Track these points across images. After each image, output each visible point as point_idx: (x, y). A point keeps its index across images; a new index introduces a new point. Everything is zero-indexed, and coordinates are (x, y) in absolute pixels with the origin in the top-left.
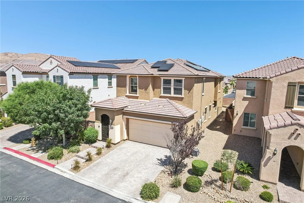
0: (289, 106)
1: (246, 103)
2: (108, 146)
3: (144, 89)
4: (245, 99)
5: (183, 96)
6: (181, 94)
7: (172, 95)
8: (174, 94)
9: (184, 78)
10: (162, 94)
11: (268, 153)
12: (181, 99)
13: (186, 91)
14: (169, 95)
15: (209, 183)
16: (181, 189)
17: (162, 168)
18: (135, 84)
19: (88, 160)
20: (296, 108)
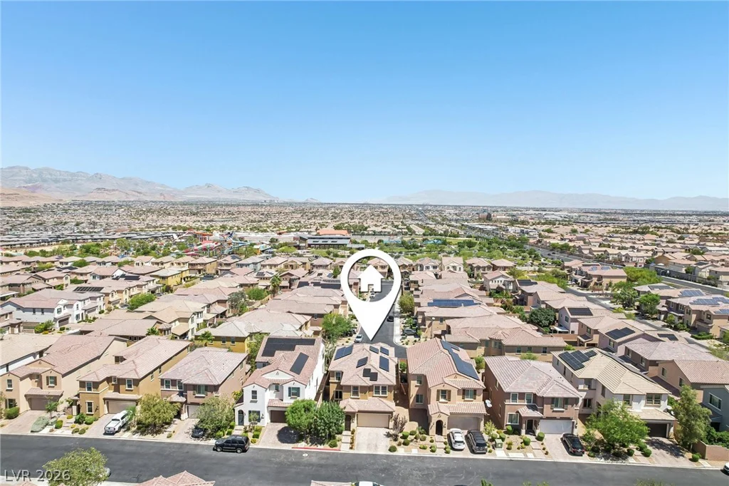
0: (438, 399)
1: (417, 388)
2: (353, 433)
3: (363, 394)
4: (416, 386)
6: (386, 394)
7: (381, 395)
10: (375, 395)
11: (432, 424)
13: (389, 392)
14: (378, 395)
15: (412, 441)
16: (402, 445)
17: (389, 439)
18: (356, 390)
19: (352, 443)
20: (442, 400)
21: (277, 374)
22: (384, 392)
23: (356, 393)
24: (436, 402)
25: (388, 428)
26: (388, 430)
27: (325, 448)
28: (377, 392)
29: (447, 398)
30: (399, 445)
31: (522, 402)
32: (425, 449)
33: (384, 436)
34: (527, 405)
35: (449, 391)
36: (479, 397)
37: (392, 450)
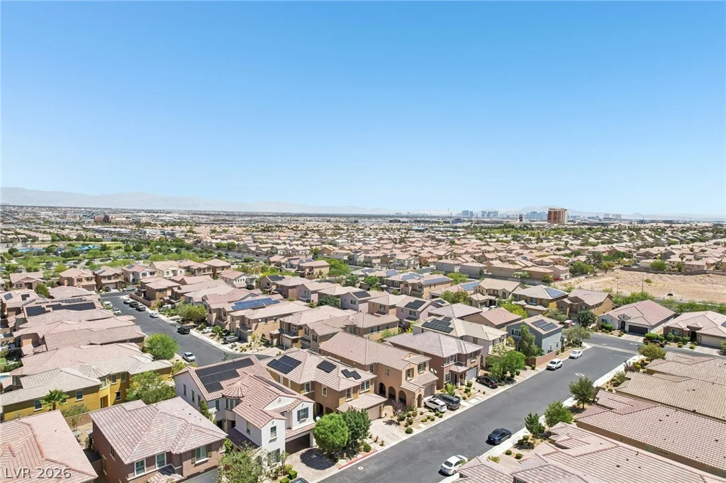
0: (406, 379)
3: (355, 393)
8: (366, 389)
9: (371, 380)
10: (361, 392)
14: (364, 391)
16: (409, 426)
18: (347, 393)
19: (376, 441)
20: (408, 378)
21: (280, 401)
23: (349, 396)
24: (405, 382)
25: (380, 418)
26: (382, 420)
27: (360, 456)
28: (363, 388)
29: (411, 375)
30: (406, 426)
31: (452, 363)
32: (426, 421)
33: (387, 426)
34: (455, 364)
35: (413, 369)
36: (427, 368)
37: (409, 432)
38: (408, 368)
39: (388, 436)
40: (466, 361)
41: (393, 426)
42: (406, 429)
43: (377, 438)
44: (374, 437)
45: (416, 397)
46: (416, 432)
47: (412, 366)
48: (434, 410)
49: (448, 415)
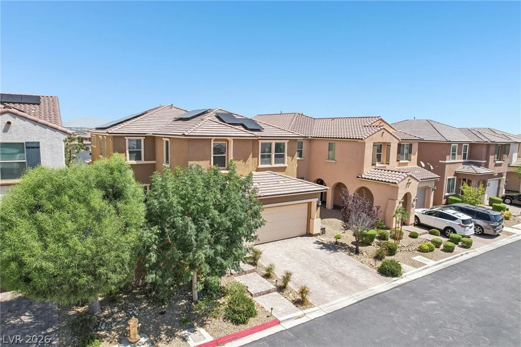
0: (374, 164)
2: (254, 264)
3: (242, 161)
5: (286, 165)
6: (284, 163)
7: (274, 165)
8: (275, 163)
9: (288, 141)
10: (260, 166)
12: (283, 169)
13: (289, 157)
14: (268, 166)
19: (281, 289)
20: (378, 165)
22: (280, 157)
25: (309, 234)
26: (314, 239)
28: (266, 157)
29: (383, 158)
30: (378, 257)
31: (459, 159)
32: (432, 250)
33: (325, 253)
34: (464, 163)
35: (388, 145)
36: (414, 157)
37: (389, 271)
38: (378, 139)
39: (324, 278)
40: (487, 159)
41: (342, 255)
42: (379, 264)
43: (287, 278)
44: (279, 274)
45: (400, 197)
46: (410, 274)
47: (387, 138)
48: (444, 232)
49: (481, 247)
